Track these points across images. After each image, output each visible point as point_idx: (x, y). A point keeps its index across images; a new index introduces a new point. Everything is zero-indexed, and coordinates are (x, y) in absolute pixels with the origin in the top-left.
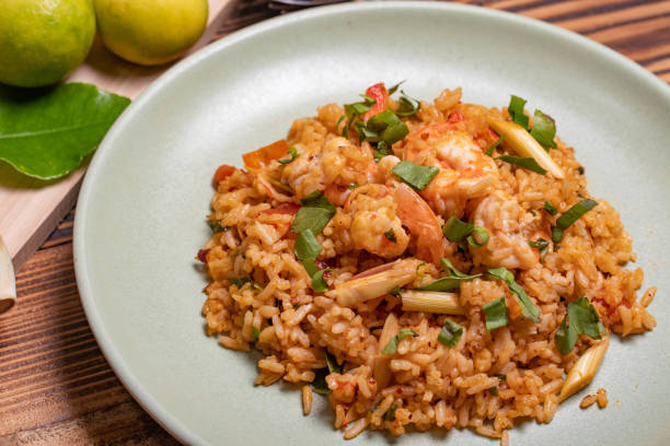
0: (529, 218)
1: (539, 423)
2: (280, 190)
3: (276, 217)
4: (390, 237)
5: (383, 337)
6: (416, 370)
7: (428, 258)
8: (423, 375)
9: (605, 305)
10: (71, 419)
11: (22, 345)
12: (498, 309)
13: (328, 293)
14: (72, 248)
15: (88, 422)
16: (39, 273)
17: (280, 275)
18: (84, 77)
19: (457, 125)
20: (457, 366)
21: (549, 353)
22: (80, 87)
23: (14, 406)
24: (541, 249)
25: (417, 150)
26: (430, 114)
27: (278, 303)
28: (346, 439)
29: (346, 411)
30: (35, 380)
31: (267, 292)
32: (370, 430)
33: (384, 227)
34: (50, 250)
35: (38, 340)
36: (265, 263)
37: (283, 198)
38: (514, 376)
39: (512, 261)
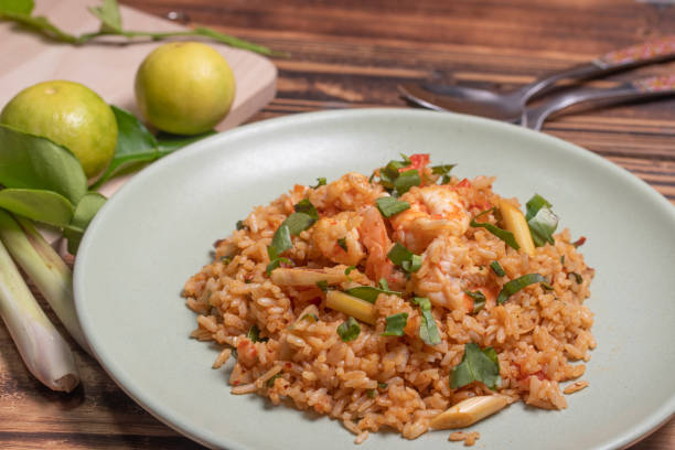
1: (403, 437)
4: (341, 244)
6: (307, 350)
12: (399, 321)
17: (249, 257)
21: (442, 385)
24: (477, 300)
28: (232, 393)
29: (243, 372)
32: (256, 394)
33: (339, 235)
36: (244, 245)
39: (439, 297)
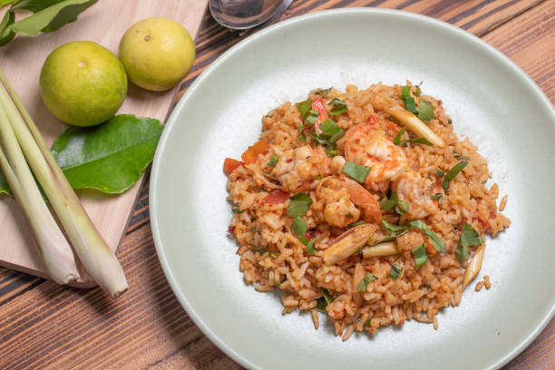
0: (429, 183)
1: (453, 306)
2: (272, 181)
3: (275, 207)
4: (349, 216)
5: (356, 275)
6: (379, 297)
7: (372, 221)
8: (383, 296)
9: (480, 221)
10: (177, 352)
11: (134, 306)
12: (421, 250)
13: (317, 254)
14: (150, 227)
15: (188, 353)
16: (131, 252)
17: (286, 247)
18: (127, 109)
19: (374, 126)
20: (402, 288)
21: (453, 262)
22: (125, 118)
23: (141, 349)
24: (438, 199)
25: (354, 151)
26: (354, 113)
27: (287, 264)
28: (343, 340)
29: (341, 324)
30: (148, 329)
31: (281, 259)
32: (357, 332)
33: (345, 212)
34: (133, 234)
35: (143, 300)
36: (275, 240)
37: (273, 186)
38: (435, 284)
39: (423, 214)
